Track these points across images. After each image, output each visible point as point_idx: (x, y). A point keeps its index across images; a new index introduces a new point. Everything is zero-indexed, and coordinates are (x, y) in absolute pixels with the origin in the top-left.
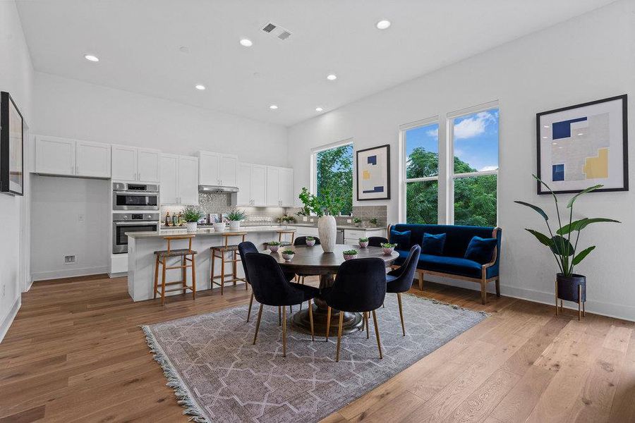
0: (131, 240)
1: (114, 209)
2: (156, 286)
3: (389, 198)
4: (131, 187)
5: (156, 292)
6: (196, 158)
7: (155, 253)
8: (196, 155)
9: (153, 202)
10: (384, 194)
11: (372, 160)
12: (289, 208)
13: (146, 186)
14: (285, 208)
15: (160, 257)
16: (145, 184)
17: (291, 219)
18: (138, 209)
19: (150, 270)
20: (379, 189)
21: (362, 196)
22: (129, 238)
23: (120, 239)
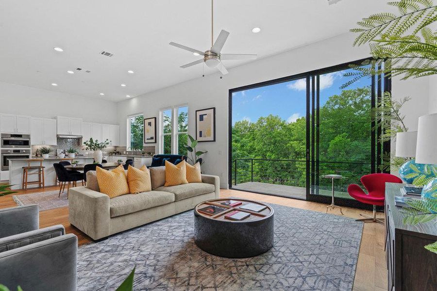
0: (10, 162)
1: (2, 147)
2: (23, 183)
3: (156, 142)
4: (12, 136)
5: (23, 186)
6: (55, 120)
7: (23, 168)
8: (55, 118)
9: (26, 143)
10: (153, 141)
11: (150, 124)
12: (118, 147)
13: (22, 135)
14: (116, 147)
15: (25, 170)
16: (21, 134)
17: (118, 152)
18: (17, 147)
19: (20, 176)
20: (152, 138)
21: (146, 141)
22: (10, 161)
23: (5, 163)
